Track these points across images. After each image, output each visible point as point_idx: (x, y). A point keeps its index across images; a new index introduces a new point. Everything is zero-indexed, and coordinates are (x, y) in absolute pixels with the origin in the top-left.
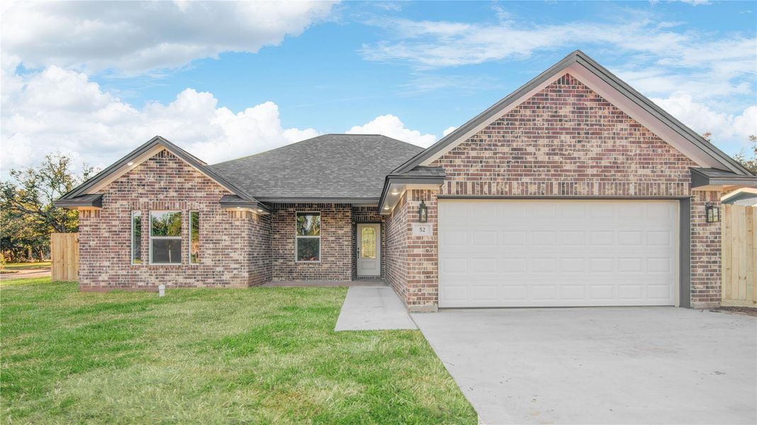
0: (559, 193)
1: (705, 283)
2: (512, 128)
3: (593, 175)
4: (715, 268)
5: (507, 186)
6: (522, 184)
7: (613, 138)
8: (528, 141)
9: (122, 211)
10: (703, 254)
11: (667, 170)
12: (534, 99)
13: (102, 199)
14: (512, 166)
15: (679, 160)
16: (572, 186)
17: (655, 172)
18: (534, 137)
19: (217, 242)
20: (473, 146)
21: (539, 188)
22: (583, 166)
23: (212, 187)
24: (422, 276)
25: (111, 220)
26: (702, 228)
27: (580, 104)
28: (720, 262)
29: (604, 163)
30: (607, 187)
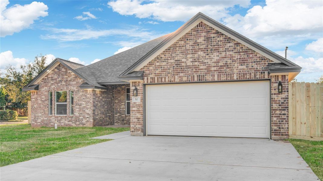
0: (198, 80)
1: (278, 126)
2: (175, 51)
3: (214, 71)
4: (284, 117)
5: (173, 78)
6: (180, 77)
7: (225, 51)
8: (182, 56)
9: (46, 92)
10: (277, 110)
11: (256, 65)
12: (185, 36)
13: (38, 87)
14: (175, 69)
15: (262, 59)
16: (204, 77)
17: (248, 67)
18: (185, 54)
19: (80, 105)
20: (158, 61)
21: (188, 78)
22: (209, 66)
23: (78, 79)
24: (136, 120)
25: (41, 96)
26: (276, 96)
27: (208, 36)
28: (288, 114)
29: (220, 64)
30: (222, 76)
